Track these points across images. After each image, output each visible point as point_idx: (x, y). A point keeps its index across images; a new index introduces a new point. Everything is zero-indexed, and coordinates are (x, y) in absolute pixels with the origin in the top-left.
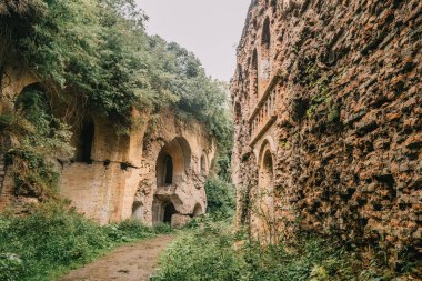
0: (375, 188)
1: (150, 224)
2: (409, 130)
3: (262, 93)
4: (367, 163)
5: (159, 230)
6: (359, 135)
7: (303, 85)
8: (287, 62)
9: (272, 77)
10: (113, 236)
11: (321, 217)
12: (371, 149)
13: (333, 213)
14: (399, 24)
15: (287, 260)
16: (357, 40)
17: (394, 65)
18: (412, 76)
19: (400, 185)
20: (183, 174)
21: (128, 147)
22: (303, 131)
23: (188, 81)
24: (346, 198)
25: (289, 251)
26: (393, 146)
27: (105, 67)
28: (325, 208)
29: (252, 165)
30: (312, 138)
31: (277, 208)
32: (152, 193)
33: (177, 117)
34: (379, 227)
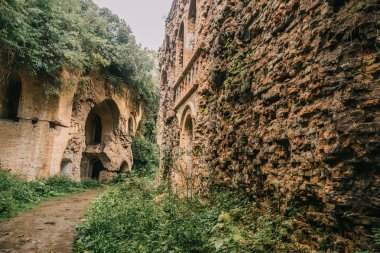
0: (275, 149)
1: (78, 180)
2: (303, 103)
3: (186, 63)
4: (270, 129)
5: (87, 185)
6: (265, 105)
7: (222, 58)
8: (210, 37)
9: (196, 49)
10: (40, 191)
11: (231, 173)
12: (274, 117)
13: (241, 170)
14: (303, 12)
15: (200, 209)
16: (269, 23)
17: (296, 47)
18: (309, 57)
19: (293, 147)
20: (112, 134)
21: (57, 107)
22: (220, 99)
23: (119, 47)
24: (251, 157)
25: (203, 202)
26: (290, 115)
27: (34, 25)
28: (235, 166)
29: (175, 128)
30: (227, 106)
31: (194, 166)
32: (81, 151)
33: (107, 80)
34: (275, 181)
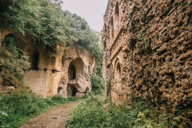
0: (166, 78)
1: (66, 97)
2: (181, 52)
3: (115, 36)
4: (162, 67)
5: (70, 100)
6: (159, 54)
7: (134, 33)
8: (127, 22)
9: (120, 29)
10: (49, 103)
11: (142, 92)
12: (164, 61)
13: (148, 90)
14: (177, 4)
15: (127, 111)
16: (158, 12)
17: (174, 23)
18: (182, 28)
19: (177, 77)
20: (81, 74)
21: (55, 63)
22: (134, 53)
23: (82, 32)
24: (153, 83)
25: (128, 107)
26: (174, 59)
27: (43, 25)
28: (144, 88)
29: (111, 70)
30: (138, 56)
31: (123, 88)
32: (67, 83)
33: (77, 48)
34: (168, 95)
